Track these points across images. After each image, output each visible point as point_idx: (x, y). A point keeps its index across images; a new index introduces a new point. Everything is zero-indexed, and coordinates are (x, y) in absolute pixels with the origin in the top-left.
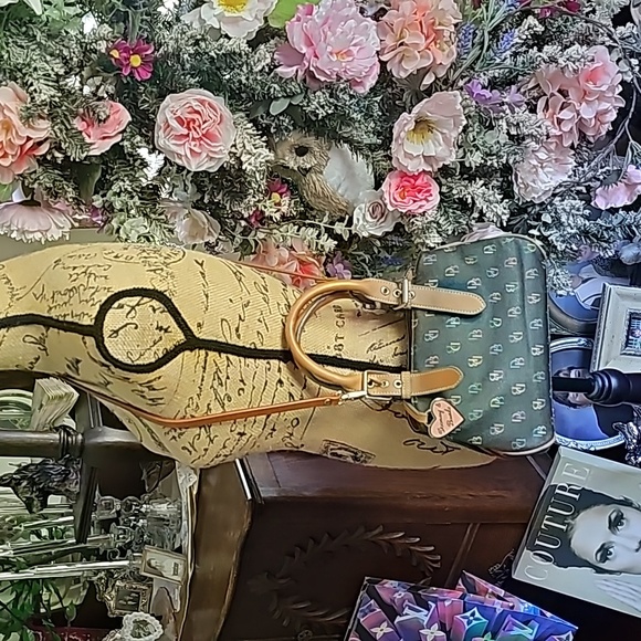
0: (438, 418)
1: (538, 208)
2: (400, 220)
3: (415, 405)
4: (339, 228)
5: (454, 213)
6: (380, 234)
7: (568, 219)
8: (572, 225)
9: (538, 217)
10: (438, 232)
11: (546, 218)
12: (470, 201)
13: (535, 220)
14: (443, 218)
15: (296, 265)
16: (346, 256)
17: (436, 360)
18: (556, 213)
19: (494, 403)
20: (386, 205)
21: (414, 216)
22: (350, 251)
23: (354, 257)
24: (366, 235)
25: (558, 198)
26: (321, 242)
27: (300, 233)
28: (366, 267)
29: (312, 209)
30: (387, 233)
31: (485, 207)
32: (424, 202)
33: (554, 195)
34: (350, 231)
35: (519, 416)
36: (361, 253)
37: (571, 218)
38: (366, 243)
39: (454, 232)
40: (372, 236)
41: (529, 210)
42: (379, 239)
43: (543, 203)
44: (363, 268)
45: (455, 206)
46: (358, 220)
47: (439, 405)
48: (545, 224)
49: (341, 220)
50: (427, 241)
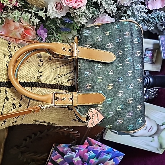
0: (92, 118)
1: (125, 8)
2: (69, 11)
3: (80, 110)
4: (41, 13)
5: (92, 9)
6: (60, 17)
7: (138, 13)
8: (140, 16)
9: (125, 12)
10: (85, 17)
11: (129, 12)
12: (99, 3)
13: (123, 13)
14: (88, 11)
15: (22, 30)
16: (45, 26)
17: (90, 86)
18: (133, 10)
19: (119, 108)
20: (62, 3)
21: (75, 9)
22: (46, 24)
23: (48, 27)
24: (53, 17)
25: (134, 4)
26: (32, 20)
27: (22, 15)
28: (54, 32)
29: (29, 4)
30: (63, 17)
31: (106, 7)
32: (80, 3)
33: (133, 3)
34: (46, 15)
35: (130, 114)
36: (52, 25)
37: (139, 13)
38: (54, 21)
39: (92, 17)
40: (57, 18)
41: (122, 9)
42: (59, 19)
43: (128, 6)
44: (53, 32)
45: (93, 5)
46: (50, 10)
47: (92, 112)
48: (128, 15)
49: (42, 10)
50: (81, 21)
